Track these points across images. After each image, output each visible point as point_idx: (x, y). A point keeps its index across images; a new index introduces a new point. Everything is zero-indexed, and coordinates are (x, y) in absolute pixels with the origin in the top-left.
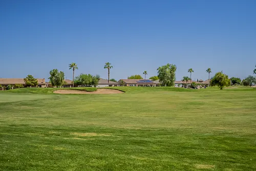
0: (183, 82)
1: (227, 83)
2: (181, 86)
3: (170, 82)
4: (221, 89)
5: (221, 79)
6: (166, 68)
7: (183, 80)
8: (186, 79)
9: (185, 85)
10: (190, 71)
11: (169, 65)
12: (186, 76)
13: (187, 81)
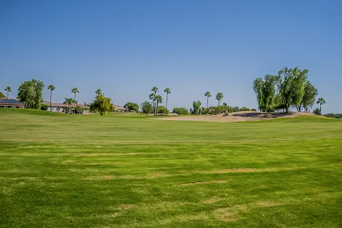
0: (64, 105)
1: (108, 108)
2: (62, 110)
3: (34, 103)
4: (102, 115)
5: (101, 102)
6: (29, 85)
7: (65, 103)
8: (69, 101)
9: (66, 110)
10: (74, 90)
11: (34, 81)
12: (69, 98)
13: (69, 103)
